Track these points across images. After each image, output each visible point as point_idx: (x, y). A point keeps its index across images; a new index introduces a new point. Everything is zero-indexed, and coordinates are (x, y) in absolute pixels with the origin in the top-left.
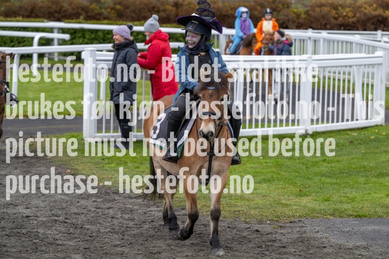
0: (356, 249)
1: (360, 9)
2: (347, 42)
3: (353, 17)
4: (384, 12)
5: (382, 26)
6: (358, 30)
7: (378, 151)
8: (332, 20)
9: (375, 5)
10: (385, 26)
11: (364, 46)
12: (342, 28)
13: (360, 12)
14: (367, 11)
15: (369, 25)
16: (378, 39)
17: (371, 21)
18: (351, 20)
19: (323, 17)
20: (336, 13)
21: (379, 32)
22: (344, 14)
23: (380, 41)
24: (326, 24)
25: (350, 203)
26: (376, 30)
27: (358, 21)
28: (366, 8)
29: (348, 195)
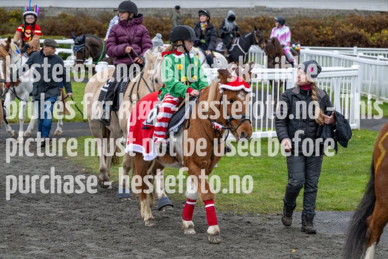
0: (335, 239)
1: (338, 28)
2: (327, 57)
3: (333, 35)
4: (360, 31)
5: (358, 42)
6: (336, 46)
7: (354, 152)
8: (314, 37)
9: (351, 25)
10: (360, 43)
11: (342, 60)
12: (323, 45)
13: (338, 30)
14: (344, 30)
15: (346, 42)
16: (354, 54)
17: (348, 39)
18: (330, 37)
19: (306, 35)
20: (318, 32)
21: (355, 48)
22: (325, 32)
23: (356, 56)
24: (308, 41)
25: (329, 198)
26: (352, 46)
27: (337, 39)
28: (343, 27)
29: (328, 191)
